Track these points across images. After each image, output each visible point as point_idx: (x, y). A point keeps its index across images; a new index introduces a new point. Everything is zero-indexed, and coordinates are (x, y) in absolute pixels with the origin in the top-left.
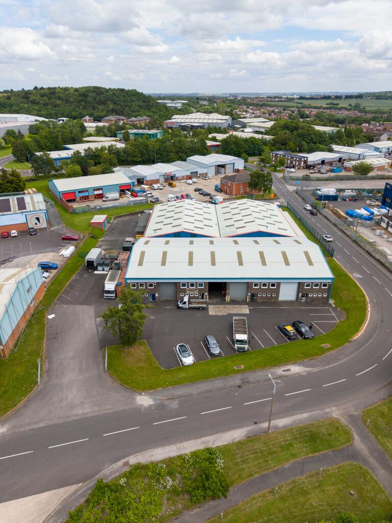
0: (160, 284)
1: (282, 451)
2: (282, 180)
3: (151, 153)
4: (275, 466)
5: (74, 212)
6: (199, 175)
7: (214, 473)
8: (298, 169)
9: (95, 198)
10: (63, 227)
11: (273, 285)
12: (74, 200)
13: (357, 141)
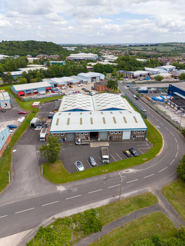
0: (67, 134)
1: (126, 208)
2: (122, 84)
3: (60, 72)
4: (123, 215)
5: (24, 101)
6: (83, 82)
7: (95, 220)
8: (130, 78)
9: (34, 94)
10: (19, 108)
11: (120, 132)
12: (24, 95)
13: (156, 66)
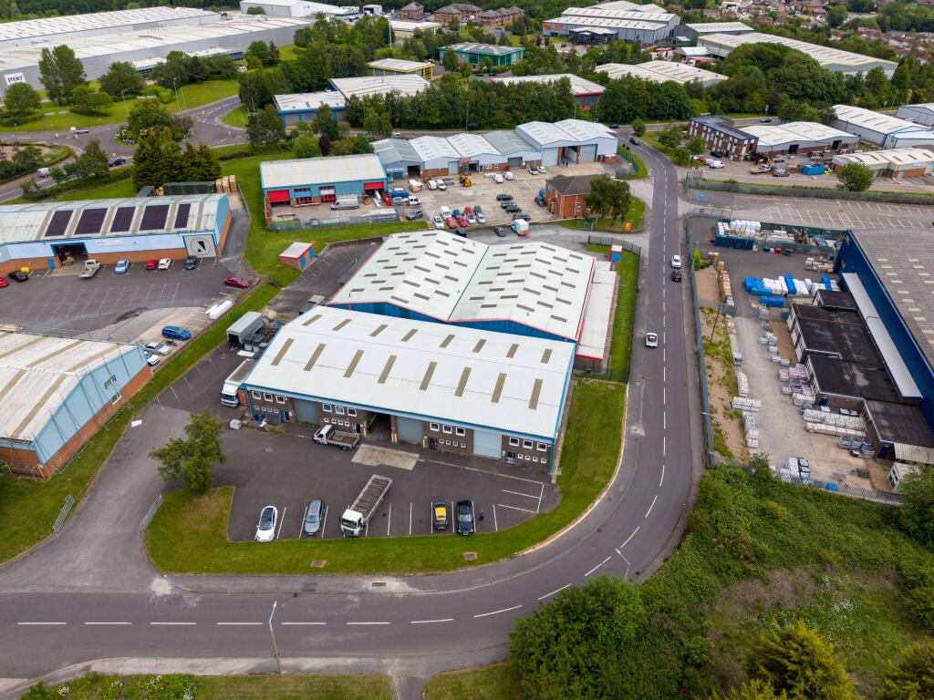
2: (680, 185)
3: (461, 110)
5: (272, 230)
6: (524, 164)
8: (735, 160)
9: (322, 201)
10: (239, 259)
11: (461, 431)
12: (286, 203)
